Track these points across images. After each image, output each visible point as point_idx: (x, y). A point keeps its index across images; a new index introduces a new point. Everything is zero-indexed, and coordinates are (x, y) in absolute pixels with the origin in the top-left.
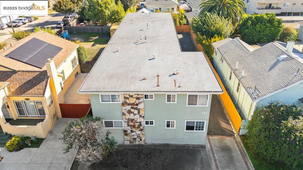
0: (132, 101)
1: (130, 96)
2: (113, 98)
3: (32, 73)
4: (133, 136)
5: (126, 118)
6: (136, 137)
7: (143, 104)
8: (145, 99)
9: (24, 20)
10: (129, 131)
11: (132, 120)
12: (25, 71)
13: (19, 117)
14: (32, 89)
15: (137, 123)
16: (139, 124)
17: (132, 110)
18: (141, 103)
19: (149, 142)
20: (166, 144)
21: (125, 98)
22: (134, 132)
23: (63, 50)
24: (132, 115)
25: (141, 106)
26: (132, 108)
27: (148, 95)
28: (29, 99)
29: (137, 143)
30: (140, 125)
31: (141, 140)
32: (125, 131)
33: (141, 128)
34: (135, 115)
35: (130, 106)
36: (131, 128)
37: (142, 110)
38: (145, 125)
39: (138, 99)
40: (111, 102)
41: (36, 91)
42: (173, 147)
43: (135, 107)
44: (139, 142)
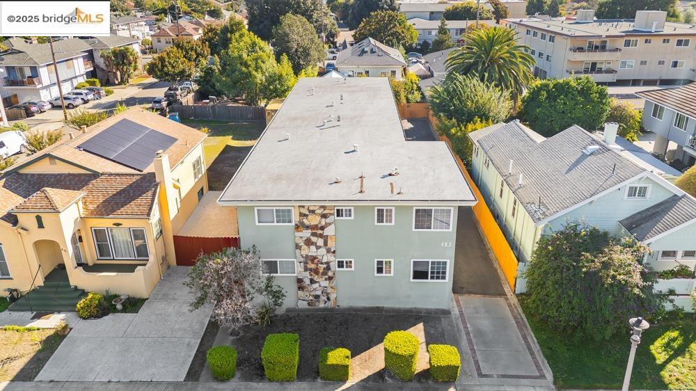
0: (314, 220)
1: (310, 211)
2: (283, 216)
3: (128, 177)
4: (315, 289)
5: (302, 256)
6: (319, 293)
7: (332, 227)
8: (336, 218)
10: (307, 282)
11: (313, 259)
13: (98, 259)
14: (128, 206)
15: (322, 263)
16: (325, 266)
17: (314, 239)
18: (330, 224)
19: (344, 303)
20: (377, 307)
21: (302, 215)
22: (316, 282)
23: (177, 142)
24: (313, 248)
25: (329, 231)
26: (314, 234)
27: (342, 210)
28: (121, 224)
29: (322, 305)
30: (328, 268)
31: (329, 299)
32: (300, 281)
33: (330, 274)
34: (318, 248)
35: (310, 231)
36: (311, 275)
37: (331, 238)
38: (337, 269)
39: (324, 216)
40: (275, 224)
41: (135, 208)
42: (390, 312)
43: (319, 232)
44: (326, 302)
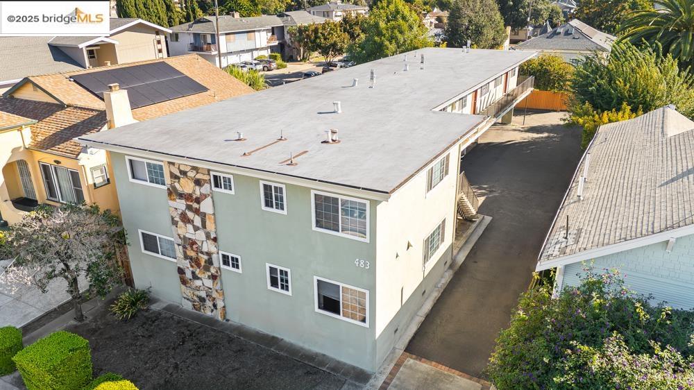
0: (186, 186)
1: (181, 172)
2: (156, 174)
4: (198, 289)
5: (179, 235)
6: (203, 294)
7: (209, 200)
8: (214, 189)
9: (256, 64)
10: (189, 275)
11: (193, 243)
12: (79, 108)
13: (48, 199)
15: (202, 253)
16: (206, 257)
17: (190, 215)
18: (206, 196)
19: (235, 319)
20: (273, 338)
21: (173, 176)
22: (198, 278)
23: (208, 93)
24: (190, 227)
25: (206, 206)
26: (189, 208)
27: (220, 177)
28: (60, 163)
29: (209, 313)
30: (210, 262)
31: (215, 306)
32: (181, 271)
33: (213, 270)
34: (196, 229)
35: (183, 201)
36: (192, 266)
37: (209, 218)
38: (223, 266)
39: (198, 183)
40: (148, 184)
41: (72, 146)
42: (282, 350)
43: (195, 205)
44: (212, 311)
